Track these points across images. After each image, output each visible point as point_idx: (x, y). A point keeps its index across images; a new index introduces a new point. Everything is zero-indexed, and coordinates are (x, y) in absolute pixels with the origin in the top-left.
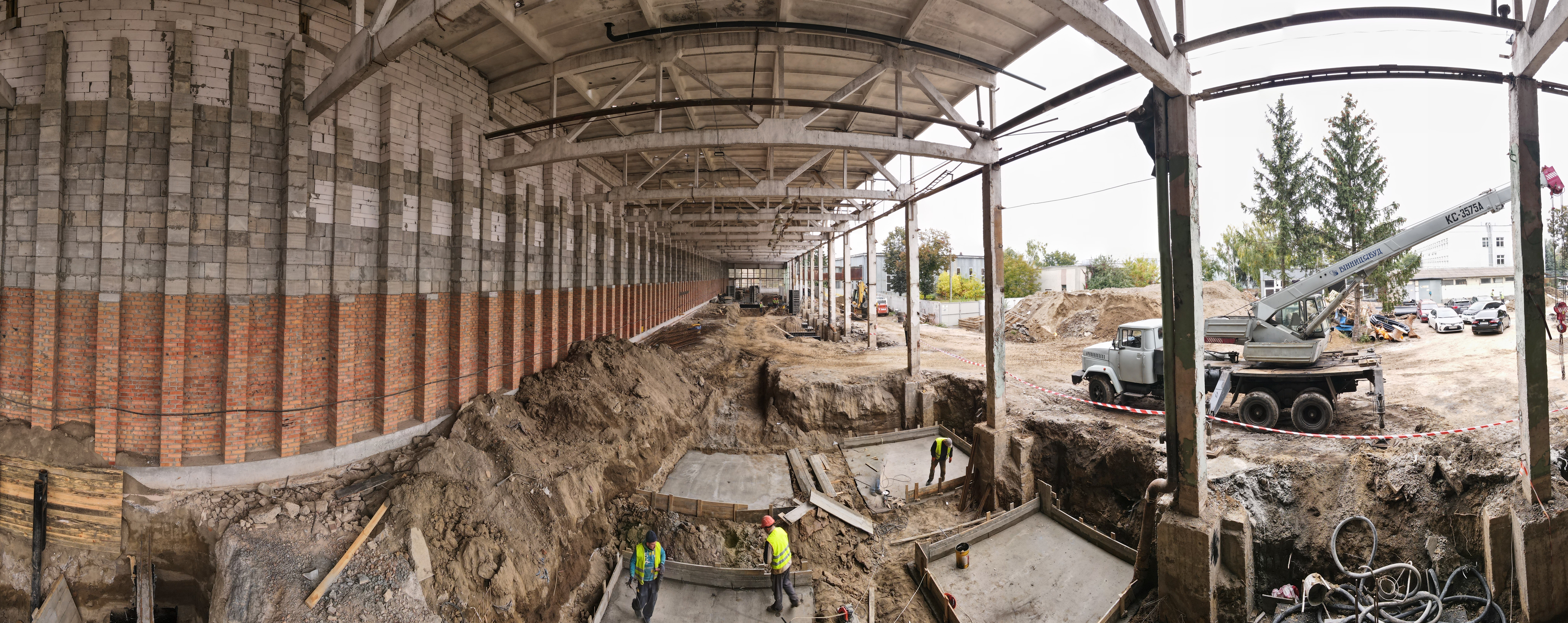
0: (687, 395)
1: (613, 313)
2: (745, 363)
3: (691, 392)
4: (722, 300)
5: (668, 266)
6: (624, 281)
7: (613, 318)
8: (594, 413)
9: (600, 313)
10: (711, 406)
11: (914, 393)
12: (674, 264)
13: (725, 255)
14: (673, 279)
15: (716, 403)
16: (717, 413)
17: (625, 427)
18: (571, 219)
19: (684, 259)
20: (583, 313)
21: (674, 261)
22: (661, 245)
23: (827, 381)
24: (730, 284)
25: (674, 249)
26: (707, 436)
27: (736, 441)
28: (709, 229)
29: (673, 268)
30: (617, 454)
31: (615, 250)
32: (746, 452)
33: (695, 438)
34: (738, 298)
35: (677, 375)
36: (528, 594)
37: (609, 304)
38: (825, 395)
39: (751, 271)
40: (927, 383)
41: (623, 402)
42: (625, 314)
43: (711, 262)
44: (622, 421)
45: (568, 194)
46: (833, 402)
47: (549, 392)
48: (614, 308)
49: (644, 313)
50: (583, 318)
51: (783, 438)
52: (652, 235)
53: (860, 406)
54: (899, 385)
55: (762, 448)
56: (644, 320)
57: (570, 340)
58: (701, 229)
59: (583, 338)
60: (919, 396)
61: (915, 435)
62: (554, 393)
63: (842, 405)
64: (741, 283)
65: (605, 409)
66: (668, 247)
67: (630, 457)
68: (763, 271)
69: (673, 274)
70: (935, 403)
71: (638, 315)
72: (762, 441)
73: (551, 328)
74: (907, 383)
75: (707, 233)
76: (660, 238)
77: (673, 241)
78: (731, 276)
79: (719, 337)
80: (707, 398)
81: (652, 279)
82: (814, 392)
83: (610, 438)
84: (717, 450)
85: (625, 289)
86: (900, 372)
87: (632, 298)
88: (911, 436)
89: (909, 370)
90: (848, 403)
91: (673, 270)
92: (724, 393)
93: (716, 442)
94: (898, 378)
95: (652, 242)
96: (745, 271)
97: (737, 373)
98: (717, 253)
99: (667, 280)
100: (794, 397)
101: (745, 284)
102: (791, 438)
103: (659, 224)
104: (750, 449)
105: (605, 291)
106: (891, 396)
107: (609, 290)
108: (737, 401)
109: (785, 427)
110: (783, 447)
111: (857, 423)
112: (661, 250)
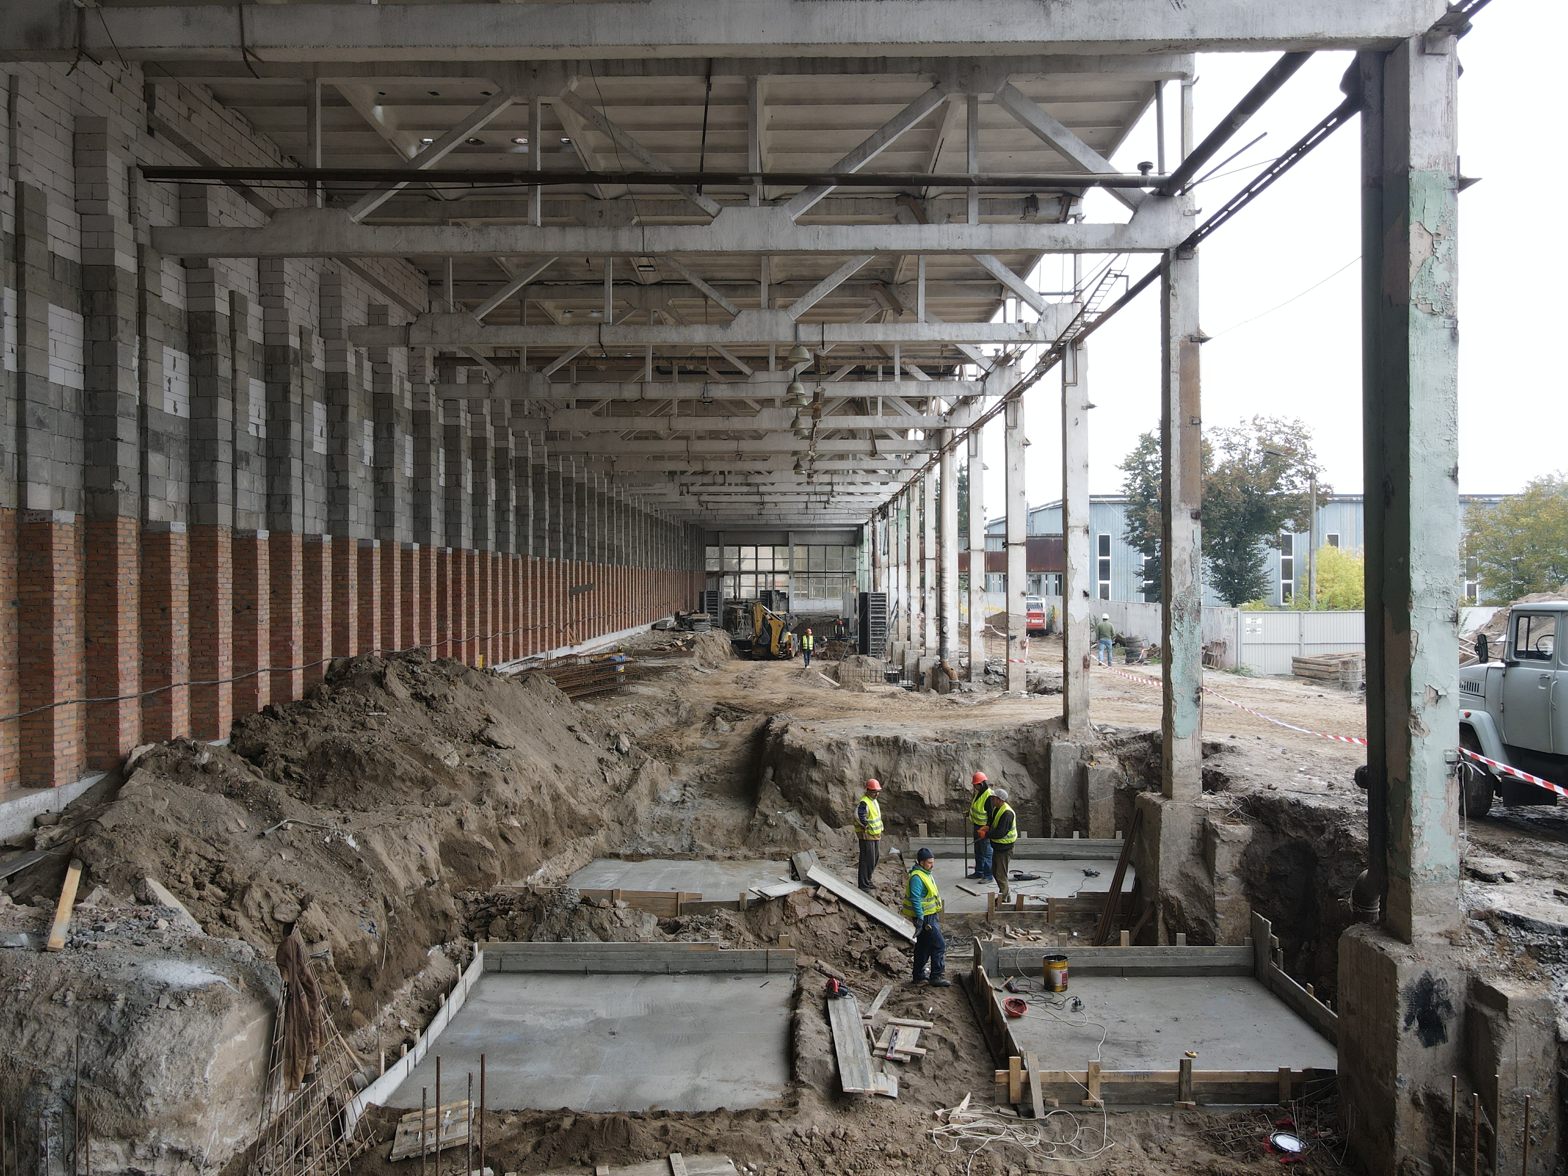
0: (594, 766)
1: (416, 609)
2: (723, 726)
3: (601, 761)
4: (685, 623)
5: (539, 519)
6: (437, 540)
7: (416, 619)
8: (406, 764)
9: (388, 605)
10: (643, 786)
11: (1072, 767)
12: (555, 516)
13: (691, 502)
14: (554, 552)
15: (654, 784)
16: (656, 800)
17: (470, 786)
18: (321, 382)
19: (580, 505)
20: (353, 596)
21: (554, 506)
22: (521, 462)
23: (887, 734)
24: (710, 586)
25: (554, 475)
26: (635, 836)
27: (693, 843)
28: (644, 424)
29: (554, 525)
30: (460, 823)
31: (416, 464)
32: (711, 858)
33: (608, 840)
34: (729, 623)
35: (570, 729)
36: (351, 945)
37: (407, 587)
38: (880, 760)
39: (765, 552)
40: (1103, 748)
41: (463, 752)
42: (442, 617)
43: (654, 522)
44: (464, 778)
45: (311, 321)
46: (894, 772)
47: (304, 736)
48: (416, 596)
49: (483, 622)
50: (353, 609)
51: (787, 835)
52: (501, 434)
53: (950, 783)
54: (1039, 749)
55: (743, 851)
56: (484, 639)
57: (327, 653)
58: (624, 424)
59: (353, 653)
60: (1082, 773)
61: (1066, 851)
62: (315, 737)
63: (913, 779)
64: (738, 586)
65: (429, 758)
66: (538, 470)
67: (485, 831)
68: (800, 552)
69: (554, 541)
70: (1118, 792)
71: (470, 624)
72: (744, 843)
73: (289, 619)
74: (1056, 743)
75: (642, 437)
76: (521, 443)
77: (553, 456)
78: (713, 566)
79: (669, 686)
80: (636, 771)
81: (501, 543)
82: (855, 753)
83: (443, 799)
84: (655, 856)
85: (442, 556)
86: (1045, 725)
87: (456, 582)
88: (1056, 851)
89: (1063, 722)
90: (925, 776)
91: (554, 531)
92: (673, 771)
93: (650, 844)
94: (1039, 733)
95: (501, 453)
96: (748, 552)
97: (704, 742)
98: (670, 492)
99: (538, 551)
100: (814, 762)
101: (748, 589)
102: (804, 835)
103: (516, 406)
104: (720, 853)
105: (397, 554)
106: (1023, 771)
107: (407, 554)
108: (700, 785)
109: (792, 817)
110: (786, 849)
111: (943, 816)
112: (521, 475)
